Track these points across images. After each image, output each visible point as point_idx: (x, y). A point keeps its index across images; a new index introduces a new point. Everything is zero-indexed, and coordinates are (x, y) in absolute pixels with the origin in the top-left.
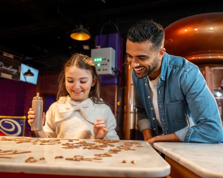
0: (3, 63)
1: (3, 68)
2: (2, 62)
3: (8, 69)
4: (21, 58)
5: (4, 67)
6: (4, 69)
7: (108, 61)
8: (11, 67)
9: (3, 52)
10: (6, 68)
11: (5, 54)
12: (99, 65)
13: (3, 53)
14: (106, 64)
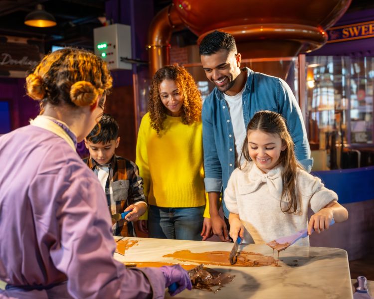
0: (10, 54)
1: (11, 63)
2: (8, 53)
3: (20, 62)
4: (43, 40)
5: (12, 61)
6: (14, 64)
7: (114, 47)
8: (25, 58)
9: (7, 37)
10: (16, 62)
11: (11, 40)
12: (104, 55)
13: (6, 39)
14: (112, 53)
